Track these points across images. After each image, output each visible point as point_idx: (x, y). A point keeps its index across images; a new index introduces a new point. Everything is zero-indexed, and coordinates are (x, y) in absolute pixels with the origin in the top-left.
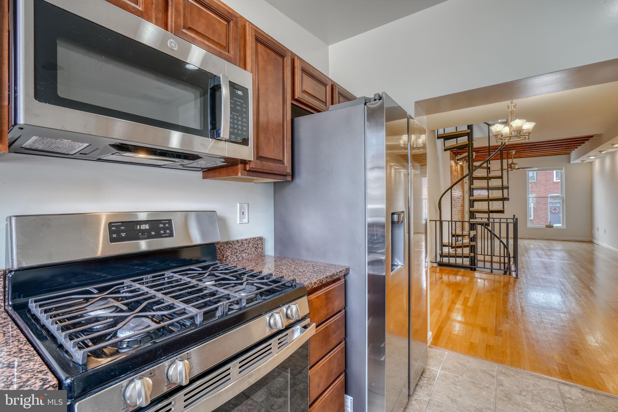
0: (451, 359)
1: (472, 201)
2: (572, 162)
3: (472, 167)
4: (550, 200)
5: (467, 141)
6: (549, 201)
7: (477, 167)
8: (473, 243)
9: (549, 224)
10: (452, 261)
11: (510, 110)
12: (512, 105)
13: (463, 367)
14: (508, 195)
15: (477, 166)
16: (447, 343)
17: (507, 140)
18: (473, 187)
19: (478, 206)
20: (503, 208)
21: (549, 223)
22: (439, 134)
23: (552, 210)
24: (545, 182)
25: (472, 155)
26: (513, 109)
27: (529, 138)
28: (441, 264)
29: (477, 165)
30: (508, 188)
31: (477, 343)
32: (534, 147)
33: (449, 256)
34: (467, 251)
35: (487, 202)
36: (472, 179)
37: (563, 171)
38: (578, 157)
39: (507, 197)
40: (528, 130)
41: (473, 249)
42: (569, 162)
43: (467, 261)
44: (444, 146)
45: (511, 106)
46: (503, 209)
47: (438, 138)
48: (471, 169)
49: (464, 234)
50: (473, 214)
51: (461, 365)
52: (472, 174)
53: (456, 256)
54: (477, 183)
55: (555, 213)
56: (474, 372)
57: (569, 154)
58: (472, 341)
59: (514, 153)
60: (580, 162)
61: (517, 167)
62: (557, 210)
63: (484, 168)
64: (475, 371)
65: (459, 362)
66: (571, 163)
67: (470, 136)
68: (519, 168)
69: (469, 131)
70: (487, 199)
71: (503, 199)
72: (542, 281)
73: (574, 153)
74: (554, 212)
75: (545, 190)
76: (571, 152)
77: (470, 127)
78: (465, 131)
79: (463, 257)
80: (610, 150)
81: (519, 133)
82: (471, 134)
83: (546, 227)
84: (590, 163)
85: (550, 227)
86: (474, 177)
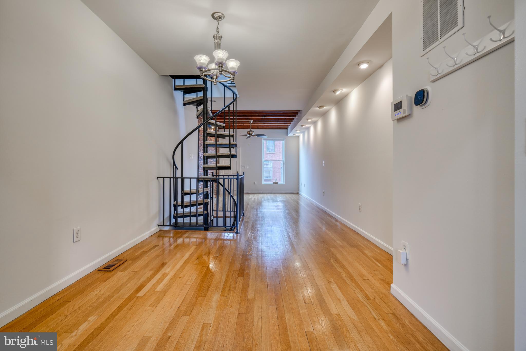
1: (205, 158)
8: (206, 201)
10: (187, 220)
14: (236, 153)
18: (207, 144)
20: (230, 164)
21: (275, 180)
22: (176, 85)
28: (176, 226)
30: (235, 146)
33: (184, 216)
34: (201, 210)
35: (215, 159)
36: (206, 135)
37: (284, 141)
38: (292, 131)
40: (232, 68)
41: (206, 206)
42: (287, 135)
43: (200, 220)
44: (184, 100)
45: (217, 36)
46: (229, 166)
47: (176, 89)
50: (207, 171)
52: (207, 130)
53: (190, 215)
59: (252, 122)
60: (293, 135)
61: (253, 134)
66: (288, 136)
67: (205, 91)
68: (255, 135)
69: (204, 86)
71: (231, 156)
73: (289, 128)
77: (205, 82)
78: (201, 86)
79: (197, 215)
80: (307, 126)
81: (219, 66)
82: (205, 89)
83: (274, 183)
84: (298, 137)
85: (276, 183)
86: (208, 134)
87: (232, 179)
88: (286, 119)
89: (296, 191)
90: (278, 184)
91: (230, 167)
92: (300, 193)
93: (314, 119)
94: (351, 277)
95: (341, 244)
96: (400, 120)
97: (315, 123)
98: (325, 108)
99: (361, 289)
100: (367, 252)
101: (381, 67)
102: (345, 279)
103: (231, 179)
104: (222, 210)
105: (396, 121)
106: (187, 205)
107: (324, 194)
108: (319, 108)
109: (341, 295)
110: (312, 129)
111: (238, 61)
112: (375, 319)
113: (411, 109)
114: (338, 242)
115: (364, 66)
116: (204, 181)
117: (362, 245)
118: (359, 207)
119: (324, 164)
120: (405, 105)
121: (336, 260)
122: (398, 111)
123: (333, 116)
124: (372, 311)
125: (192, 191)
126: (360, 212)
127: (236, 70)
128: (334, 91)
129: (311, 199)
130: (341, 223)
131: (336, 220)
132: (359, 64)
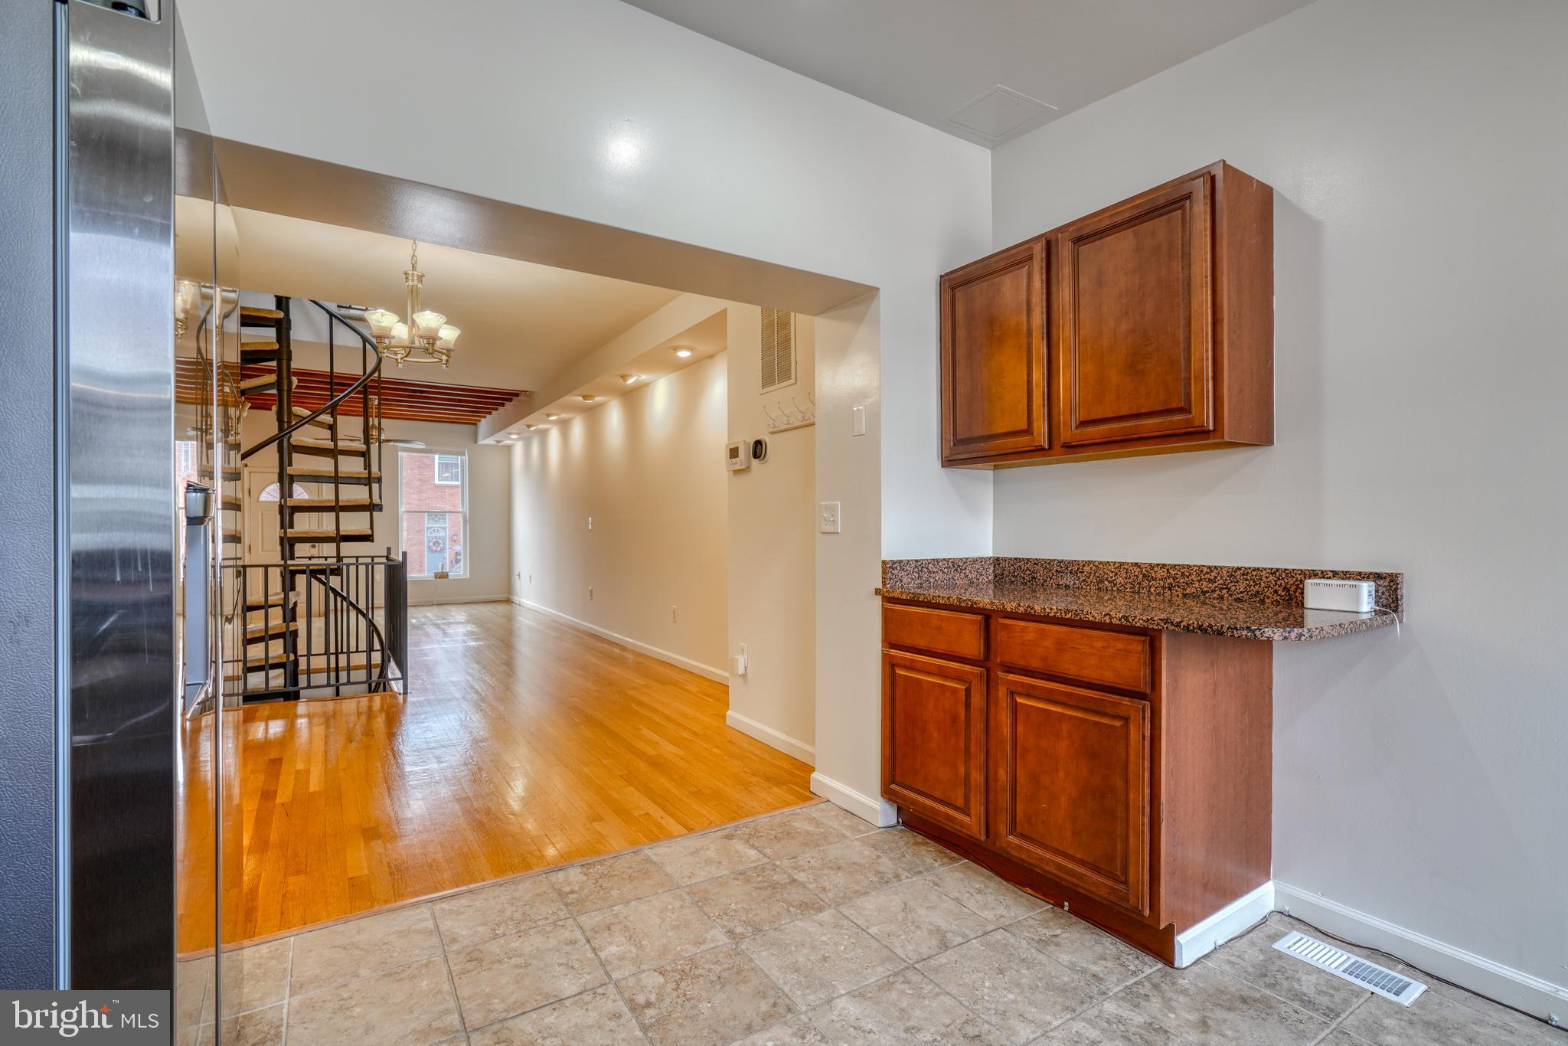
0: (310, 951)
1: (287, 512)
2: (481, 442)
3: (289, 422)
4: (428, 524)
5: (275, 341)
6: (426, 525)
7: (303, 421)
8: (289, 627)
9: (440, 571)
11: (410, 283)
12: (415, 273)
13: (350, 951)
14: (381, 498)
15: (304, 418)
16: (282, 913)
17: (399, 356)
18: (291, 474)
19: (304, 524)
20: (372, 528)
21: (440, 567)
23: (431, 544)
24: (418, 483)
25: (290, 383)
26: (416, 282)
27: (447, 361)
29: (305, 416)
30: (379, 480)
31: (366, 872)
32: (419, 397)
34: (277, 648)
35: (334, 514)
36: (287, 451)
37: (466, 458)
38: (493, 432)
39: (378, 502)
40: (447, 341)
41: (290, 638)
42: (476, 440)
43: (276, 677)
46: (370, 532)
48: (286, 425)
49: (270, 603)
50: (292, 545)
51: (345, 948)
52: (290, 437)
54: (301, 463)
55: (436, 551)
56: (384, 947)
57: (476, 424)
58: (350, 875)
60: (494, 443)
62: (439, 544)
63: (321, 425)
64: (384, 944)
65: (337, 943)
66: (479, 443)
67: (284, 330)
69: (280, 314)
70: (334, 504)
71: (372, 508)
72: (454, 688)
73: (484, 424)
74: (434, 548)
75: (420, 500)
76: (480, 421)
77: (282, 302)
78: (270, 311)
79: (267, 667)
80: (542, 426)
81: (429, 343)
82: (284, 325)
83: (436, 577)
84: (509, 448)
85: (442, 576)
86: (294, 446)
87: (370, 566)
88: (480, 402)
89: (502, 596)
90: (450, 577)
91: (372, 536)
92: (516, 599)
93: (564, 416)
94: (669, 719)
95: (644, 683)
96: (737, 472)
97: (564, 426)
98: (598, 399)
99: (685, 728)
100: (689, 687)
101: (711, 356)
102: (660, 722)
103: (367, 565)
104: (323, 652)
105: (732, 472)
106: (253, 636)
107: (591, 595)
108: (584, 399)
109: (658, 738)
110: (554, 436)
111: (456, 327)
112: (707, 749)
113: (749, 461)
114: (638, 681)
115: (684, 354)
116: (308, 572)
117: (680, 680)
118: (672, 613)
119: (590, 525)
120: (742, 453)
121: (640, 703)
122: (734, 460)
123: (614, 417)
124: (702, 743)
125: (272, 599)
126: (675, 622)
127: (451, 346)
128: (624, 377)
129: (555, 612)
130: (634, 652)
131: (623, 648)
132: (676, 349)
